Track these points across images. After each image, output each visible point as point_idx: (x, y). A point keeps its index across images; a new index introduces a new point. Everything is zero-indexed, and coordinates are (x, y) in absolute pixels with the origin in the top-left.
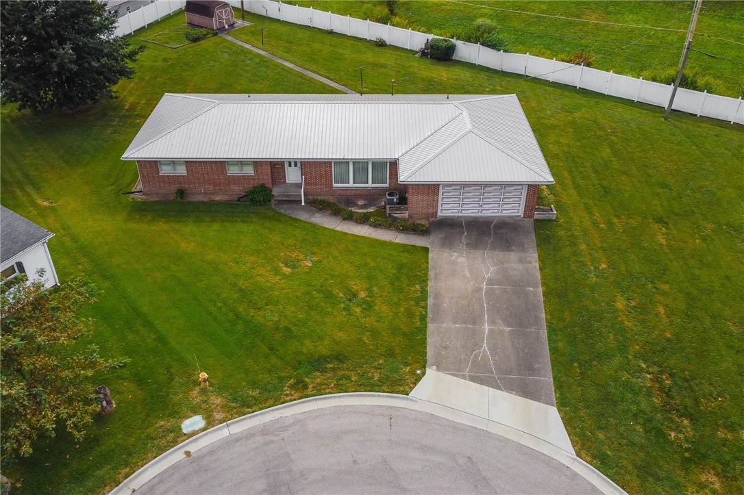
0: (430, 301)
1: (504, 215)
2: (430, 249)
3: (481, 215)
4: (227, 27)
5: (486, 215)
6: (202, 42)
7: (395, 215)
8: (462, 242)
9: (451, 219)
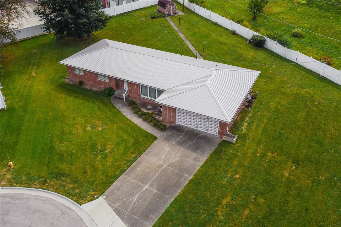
0: (134, 164)
1: (209, 133)
2: (158, 139)
4: (172, 14)
5: (200, 130)
7: (156, 117)
8: (176, 140)
9: (182, 127)
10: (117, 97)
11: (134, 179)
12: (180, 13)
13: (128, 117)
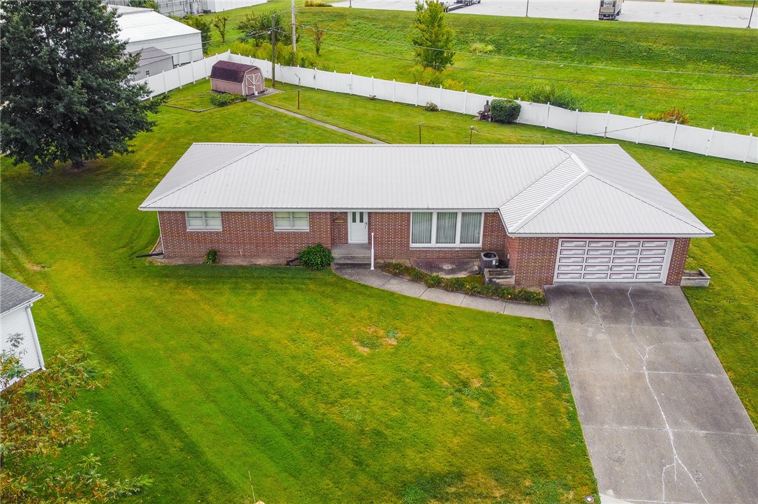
0: (575, 393)
1: (641, 280)
2: (555, 323)
3: (611, 280)
4: (256, 93)
5: (616, 280)
6: (229, 107)
7: (498, 281)
8: (594, 314)
9: (572, 286)
10: (344, 264)
11: (621, 423)
12: (271, 90)
13: (424, 297)
